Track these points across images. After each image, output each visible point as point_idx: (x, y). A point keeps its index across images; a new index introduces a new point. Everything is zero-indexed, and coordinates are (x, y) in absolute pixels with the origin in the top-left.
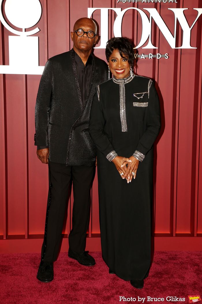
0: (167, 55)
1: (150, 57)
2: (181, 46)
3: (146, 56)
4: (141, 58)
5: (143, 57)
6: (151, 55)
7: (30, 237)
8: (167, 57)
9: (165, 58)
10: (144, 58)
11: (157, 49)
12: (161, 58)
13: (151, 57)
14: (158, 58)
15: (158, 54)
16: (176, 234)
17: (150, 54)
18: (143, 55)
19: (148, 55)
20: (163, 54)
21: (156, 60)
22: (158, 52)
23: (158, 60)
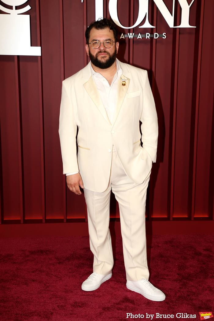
0: (164, 34)
3: (143, 36)
4: (138, 38)
5: (140, 36)
6: (148, 35)
7: (26, 222)
8: (164, 37)
9: (163, 37)
10: (141, 38)
11: (154, 28)
12: (158, 37)
14: (155, 38)
15: (155, 34)
16: (173, 218)
18: (140, 34)
19: (145, 35)
20: (160, 34)
21: (154, 40)
22: (155, 31)
23: (155, 40)
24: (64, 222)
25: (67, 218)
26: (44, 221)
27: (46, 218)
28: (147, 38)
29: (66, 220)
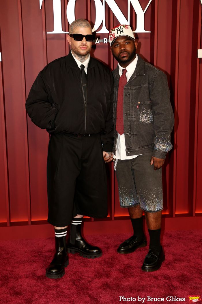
1: (104, 42)
2: (136, 30)
3: (101, 41)
4: (96, 43)
5: (97, 41)
6: (105, 40)
10: (99, 43)
13: (106, 42)
18: (97, 39)
19: (102, 40)
24: (29, 224)
25: (32, 220)
26: (8, 225)
27: (11, 222)
28: (104, 43)
29: (30, 222)
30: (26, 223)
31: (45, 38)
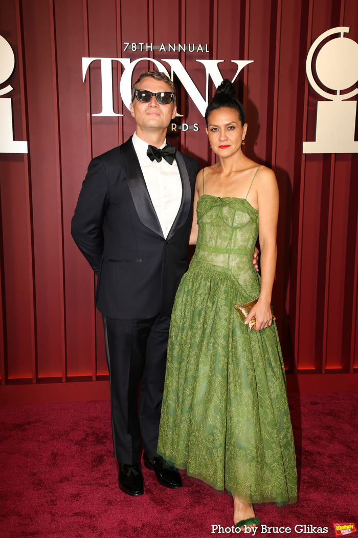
0: (196, 125)
1: (172, 129)
6: (174, 126)
7: (8, 382)
8: (196, 129)
11: (182, 117)
12: (188, 130)
13: (175, 129)
14: (183, 130)
15: (183, 124)
17: (172, 124)
20: (190, 124)
21: (182, 133)
22: (184, 121)
23: (184, 133)
24: (63, 381)
25: (68, 376)
26: (34, 381)
27: (39, 377)
29: (65, 378)
30: (59, 380)
31: (89, 123)
